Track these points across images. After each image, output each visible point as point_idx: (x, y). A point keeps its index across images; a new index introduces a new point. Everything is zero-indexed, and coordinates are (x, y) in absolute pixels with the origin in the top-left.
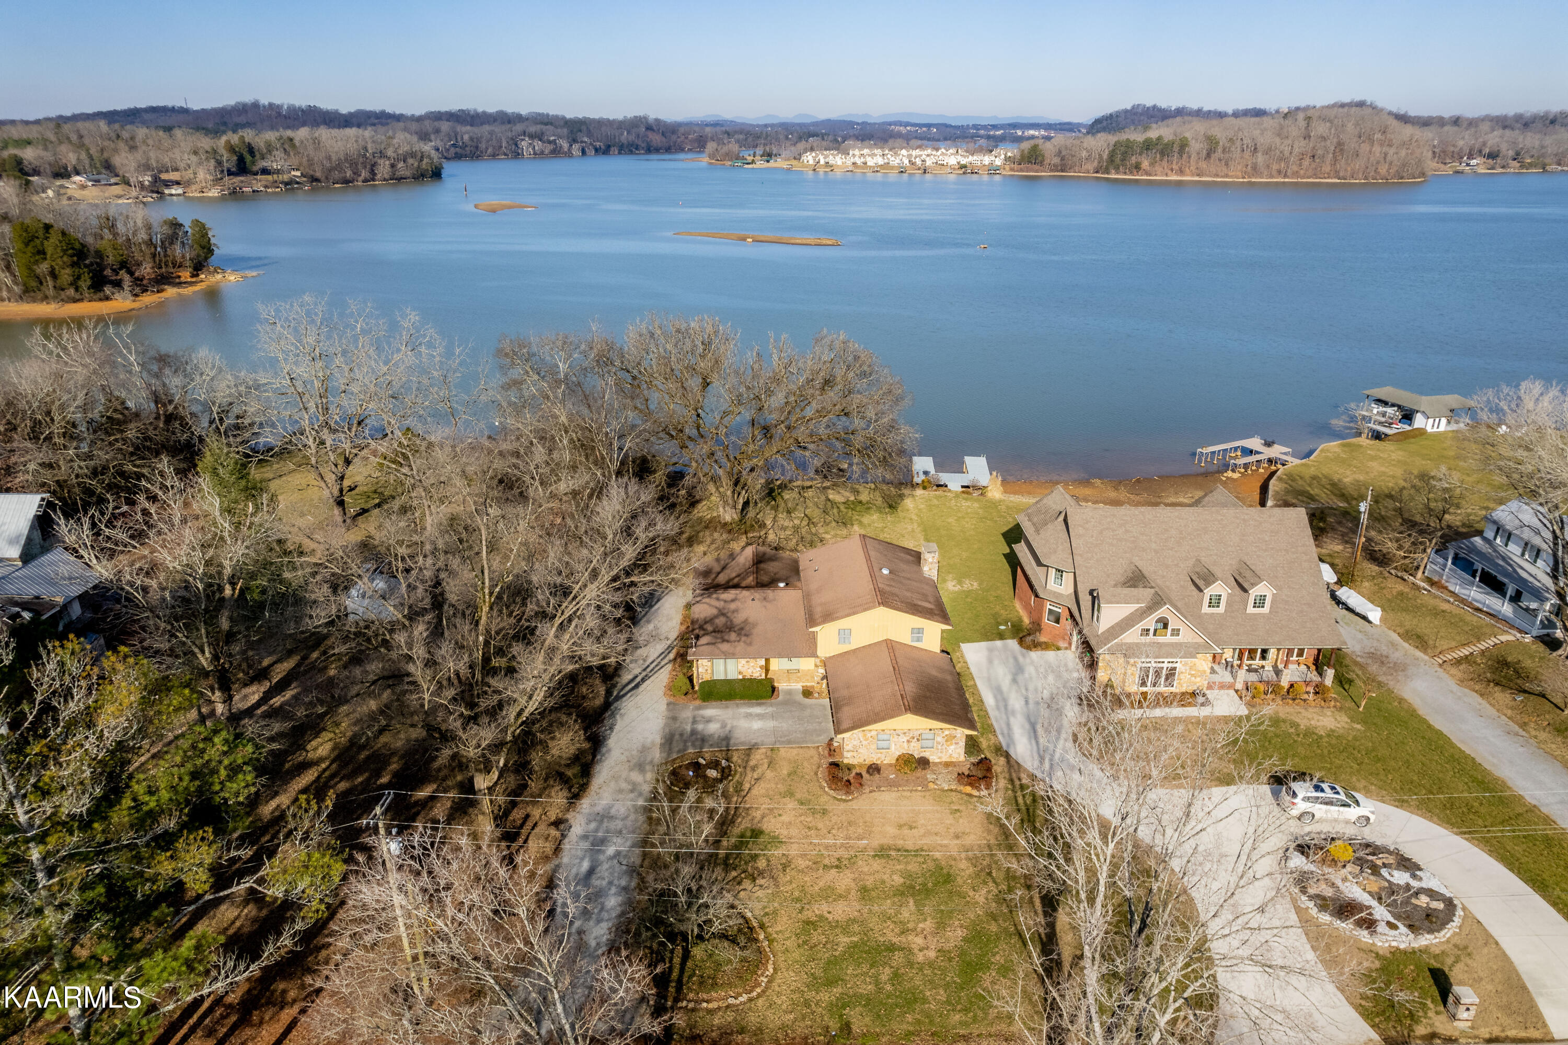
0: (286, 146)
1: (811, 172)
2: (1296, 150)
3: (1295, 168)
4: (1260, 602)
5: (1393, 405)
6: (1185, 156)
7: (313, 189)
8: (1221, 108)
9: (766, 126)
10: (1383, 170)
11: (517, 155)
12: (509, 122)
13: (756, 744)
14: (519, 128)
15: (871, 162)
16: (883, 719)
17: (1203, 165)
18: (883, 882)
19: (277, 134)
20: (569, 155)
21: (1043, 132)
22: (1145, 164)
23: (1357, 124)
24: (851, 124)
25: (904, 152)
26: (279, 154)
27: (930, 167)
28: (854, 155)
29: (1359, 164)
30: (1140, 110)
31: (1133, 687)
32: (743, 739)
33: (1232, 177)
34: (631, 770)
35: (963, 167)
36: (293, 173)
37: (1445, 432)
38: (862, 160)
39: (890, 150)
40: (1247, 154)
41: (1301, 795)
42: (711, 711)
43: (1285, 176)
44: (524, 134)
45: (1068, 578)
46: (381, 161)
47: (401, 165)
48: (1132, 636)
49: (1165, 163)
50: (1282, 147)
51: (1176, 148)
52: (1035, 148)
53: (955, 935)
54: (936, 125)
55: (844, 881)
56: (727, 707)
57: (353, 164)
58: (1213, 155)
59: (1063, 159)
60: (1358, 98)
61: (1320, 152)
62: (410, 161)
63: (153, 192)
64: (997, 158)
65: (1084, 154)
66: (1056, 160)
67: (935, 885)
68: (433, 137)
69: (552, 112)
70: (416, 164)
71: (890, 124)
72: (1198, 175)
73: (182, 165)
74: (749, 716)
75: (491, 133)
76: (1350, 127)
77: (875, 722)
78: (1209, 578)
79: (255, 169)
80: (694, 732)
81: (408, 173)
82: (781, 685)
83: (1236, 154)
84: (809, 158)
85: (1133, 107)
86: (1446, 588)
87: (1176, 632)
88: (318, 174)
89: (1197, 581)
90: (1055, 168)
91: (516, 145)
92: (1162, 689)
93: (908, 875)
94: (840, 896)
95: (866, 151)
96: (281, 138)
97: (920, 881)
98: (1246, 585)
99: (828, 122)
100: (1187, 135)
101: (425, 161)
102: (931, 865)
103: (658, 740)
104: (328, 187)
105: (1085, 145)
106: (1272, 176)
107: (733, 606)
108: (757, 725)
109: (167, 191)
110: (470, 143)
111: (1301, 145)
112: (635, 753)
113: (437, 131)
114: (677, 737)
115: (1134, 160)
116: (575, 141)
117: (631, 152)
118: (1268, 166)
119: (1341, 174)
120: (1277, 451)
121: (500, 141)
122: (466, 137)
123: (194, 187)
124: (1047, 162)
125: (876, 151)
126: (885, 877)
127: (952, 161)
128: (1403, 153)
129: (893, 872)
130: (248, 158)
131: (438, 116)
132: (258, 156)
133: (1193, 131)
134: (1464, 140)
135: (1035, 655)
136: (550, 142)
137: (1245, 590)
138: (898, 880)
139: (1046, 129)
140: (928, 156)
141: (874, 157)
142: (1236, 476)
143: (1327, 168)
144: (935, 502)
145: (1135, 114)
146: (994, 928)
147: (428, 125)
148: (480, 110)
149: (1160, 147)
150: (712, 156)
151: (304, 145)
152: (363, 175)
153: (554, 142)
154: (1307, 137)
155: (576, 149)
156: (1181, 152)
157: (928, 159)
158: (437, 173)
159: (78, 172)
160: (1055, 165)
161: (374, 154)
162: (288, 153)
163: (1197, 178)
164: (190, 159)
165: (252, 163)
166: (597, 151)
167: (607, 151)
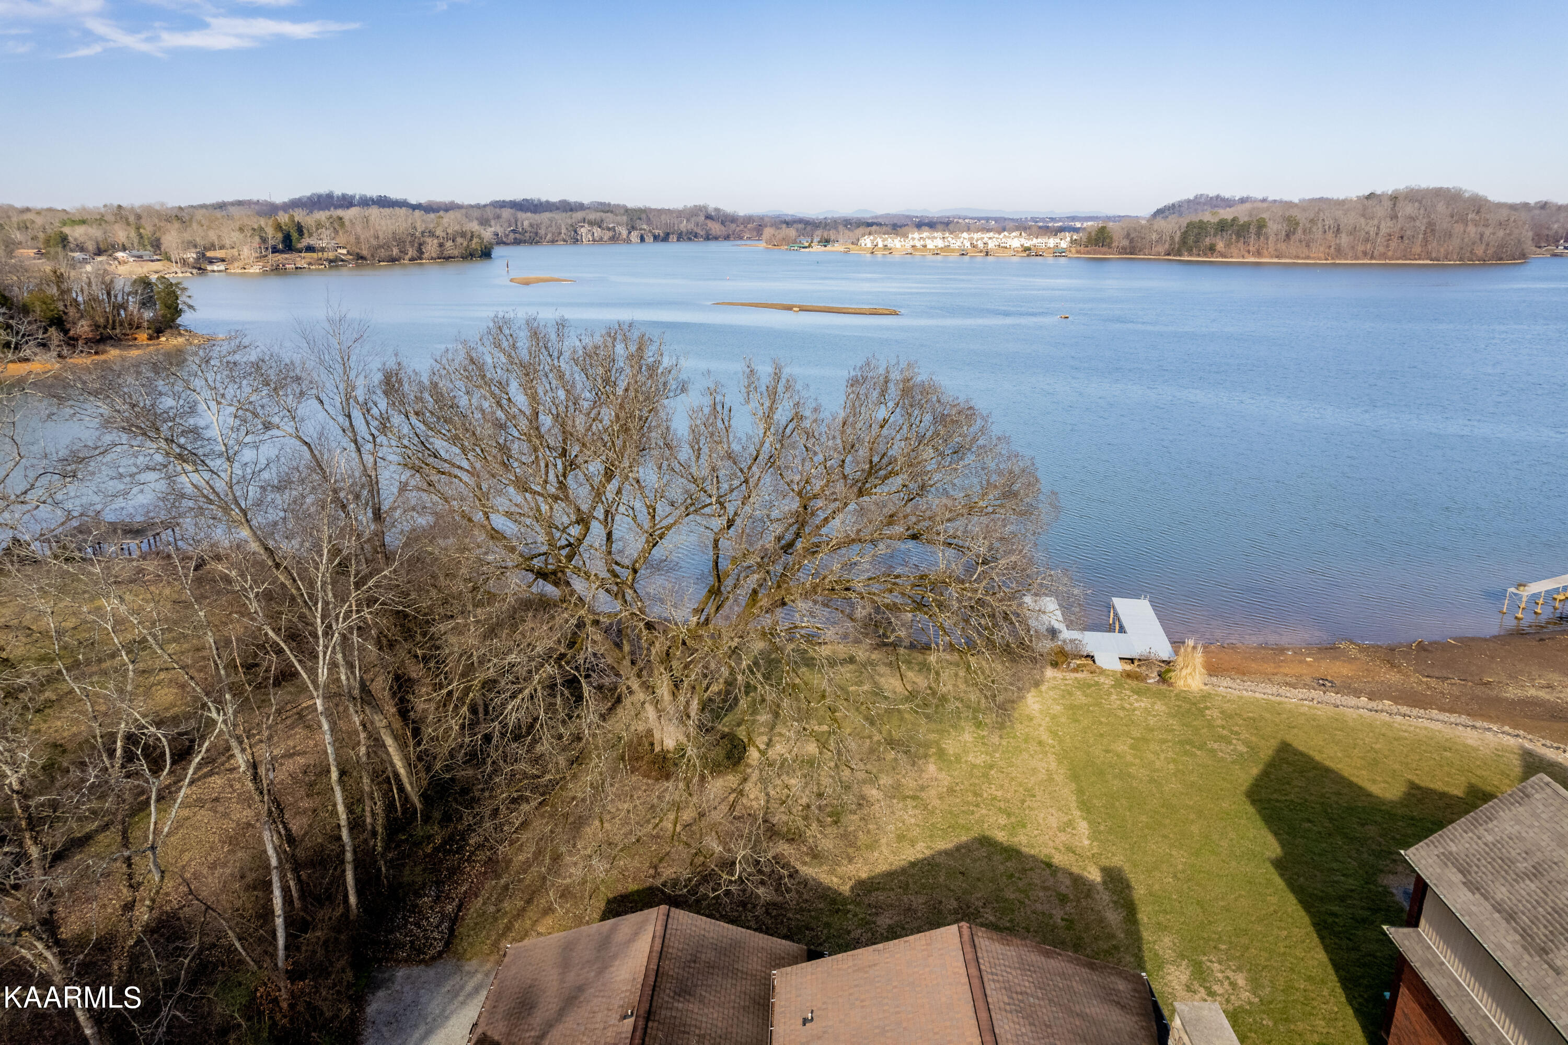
0: (336, 226)
1: (869, 255)
2: (1384, 230)
3: (1382, 249)
6: (1262, 238)
7: (358, 266)
11: (576, 241)
12: (571, 210)
14: (579, 215)
15: (930, 245)
17: (1283, 246)
19: (327, 213)
20: (628, 241)
22: (1220, 246)
23: (1449, 208)
24: (909, 217)
25: (965, 235)
26: (326, 233)
27: (992, 250)
28: (913, 239)
29: (1452, 245)
30: (1203, 200)
33: (1314, 258)
35: (1027, 249)
36: (339, 251)
38: (922, 242)
39: (951, 233)
40: (1330, 235)
43: (1372, 258)
44: (585, 221)
46: (429, 240)
47: (449, 244)
49: (1241, 244)
50: (1367, 229)
51: (1253, 229)
52: (1102, 228)
54: (994, 218)
57: (401, 243)
58: (1293, 238)
59: (1131, 241)
61: (1409, 233)
62: (459, 240)
63: (194, 268)
64: (1062, 242)
65: (1154, 236)
66: (1125, 243)
68: (493, 223)
69: (613, 202)
70: (465, 244)
72: (1277, 257)
73: (227, 242)
75: (551, 220)
76: (1440, 208)
79: (299, 246)
81: (456, 253)
83: (1318, 233)
84: (868, 242)
85: (1196, 197)
88: (365, 253)
90: (1124, 251)
91: (576, 232)
95: (925, 235)
96: (331, 217)
99: (887, 215)
100: (1265, 216)
101: (475, 240)
104: (373, 264)
105: (1155, 227)
106: (1357, 258)
109: (209, 268)
110: (529, 229)
111: (1386, 226)
113: (498, 217)
115: (1208, 241)
116: (634, 228)
117: (690, 239)
118: (1353, 247)
119: (1434, 255)
121: (559, 228)
122: (526, 223)
123: (236, 264)
124: (1115, 244)
125: (936, 234)
127: (1016, 243)
128: (1500, 233)
130: (295, 235)
131: (502, 205)
132: (306, 235)
133: (1271, 212)
134: (1558, 225)
136: (609, 229)
140: (992, 240)
141: (935, 240)
143: (1417, 249)
145: (1199, 203)
147: (490, 213)
148: (544, 199)
149: (1235, 228)
150: (769, 242)
151: (353, 224)
152: (410, 253)
153: (613, 229)
154: (1394, 217)
155: (635, 236)
156: (1258, 234)
157: (990, 242)
158: (486, 254)
159: (124, 249)
160: (1124, 248)
161: (423, 233)
162: (336, 231)
163: (1276, 260)
164: (236, 236)
165: (299, 241)
166: (656, 238)
167: (666, 238)
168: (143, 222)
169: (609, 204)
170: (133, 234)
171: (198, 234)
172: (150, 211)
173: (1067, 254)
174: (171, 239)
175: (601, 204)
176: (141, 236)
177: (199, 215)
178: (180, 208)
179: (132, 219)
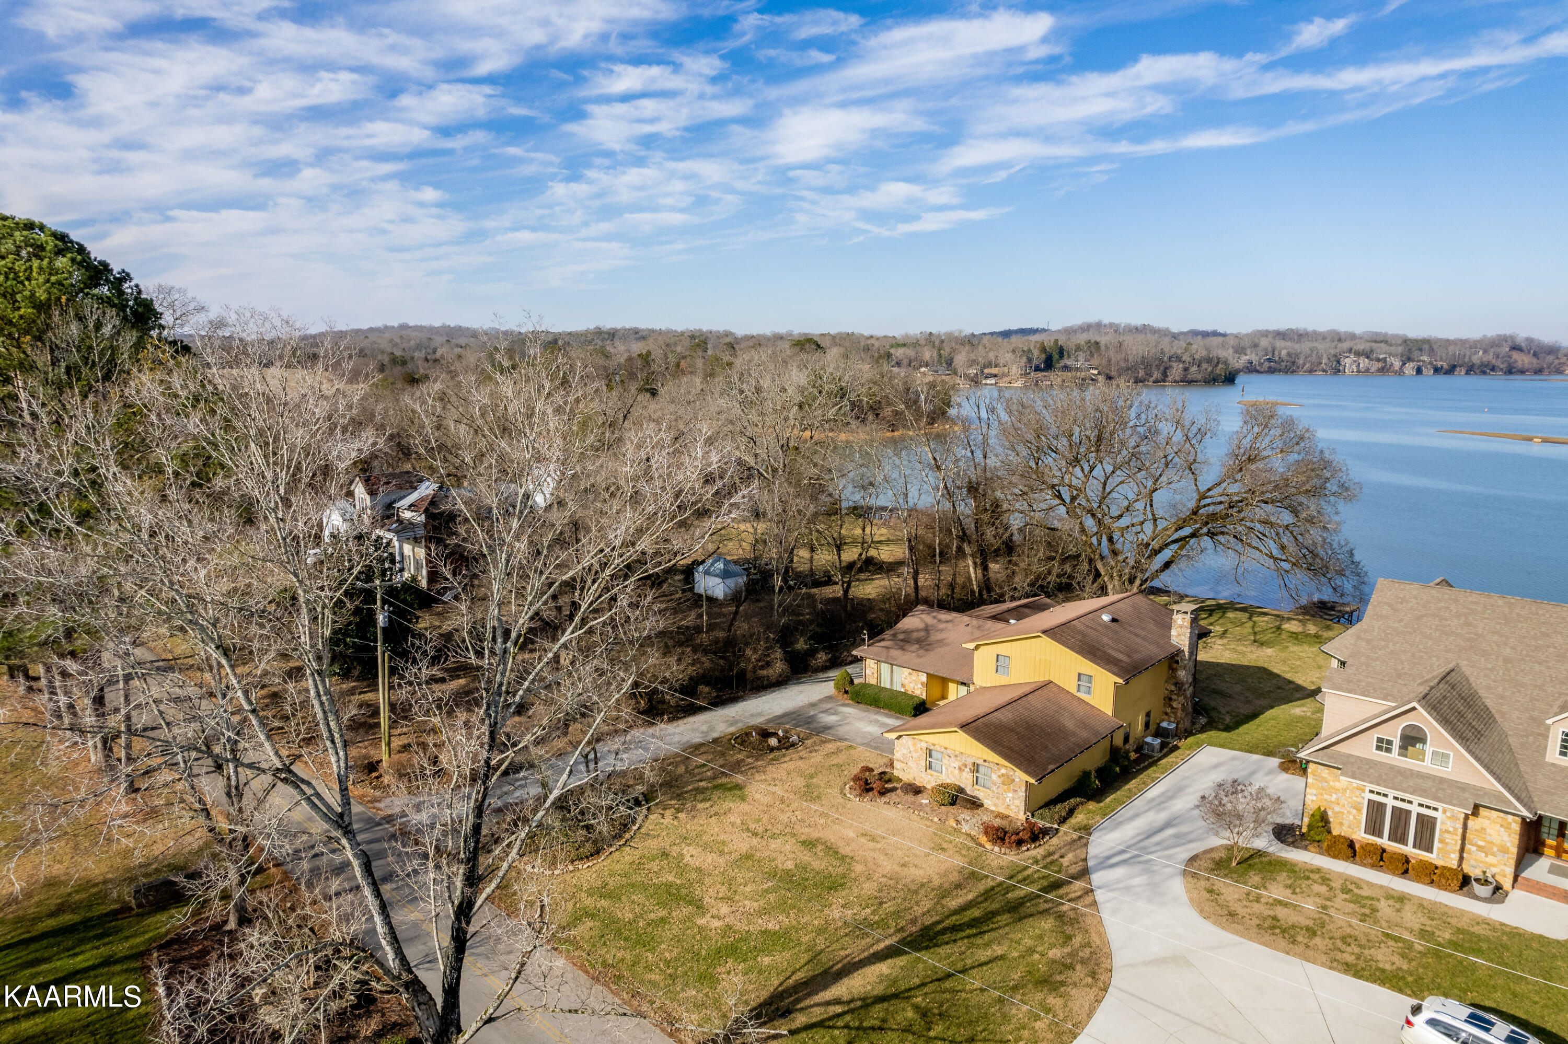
11: (1337, 371)
12: (1339, 340)
14: (1347, 345)
18: (773, 860)
20: (1400, 372)
26: (1082, 356)
36: (1091, 371)
44: (1350, 351)
46: (1175, 365)
47: (1194, 369)
53: (763, 924)
55: (743, 844)
57: (1148, 366)
62: (1204, 365)
63: (973, 381)
67: (815, 885)
68: (1248, 352)
69: (1391, 332)
70: (1210, 369)
73: (1002, 362)
75: (1313, 350)
79: (1058, 366)
81: (1199, 377)
88: (1114, 373)
91: (1338, 362)
93: (804, 867)
94: (721, 851)
97: (807, 875)
101: (1220, 366)
102: (839, 871)
109: (984, 381)
110: (1286, 358)
113: (1255, 346)
116: (1409, 359)
117: (1484, 373)
121: (1320, 358)
122: (1285, 353)
123: (1005, 379)
130: (1056, 357)
132: (1065, 357)
136: (1378, 360)
147: (1247, 342)
151: (1107, 348)
152: (1155, 376)
153: (1385, 360)
155: (1409, 369)
158: (1230, 379)
159: (927, 365)
161: (1170, 358)
162: (1092, 355)
164: (1009, 356)
165: (1058, 362)
166: (1437, 370)
167: (1451, 370)
168: (945, 345)
169: (1386, 334)
170: (935, 354)
171: (980, 355)
172: (950, 337)
174: (960, 359)
175: (1376, 334)
176: (940, 356)
177: (985, 340)
178: (973, 335)
179: (937, 343)
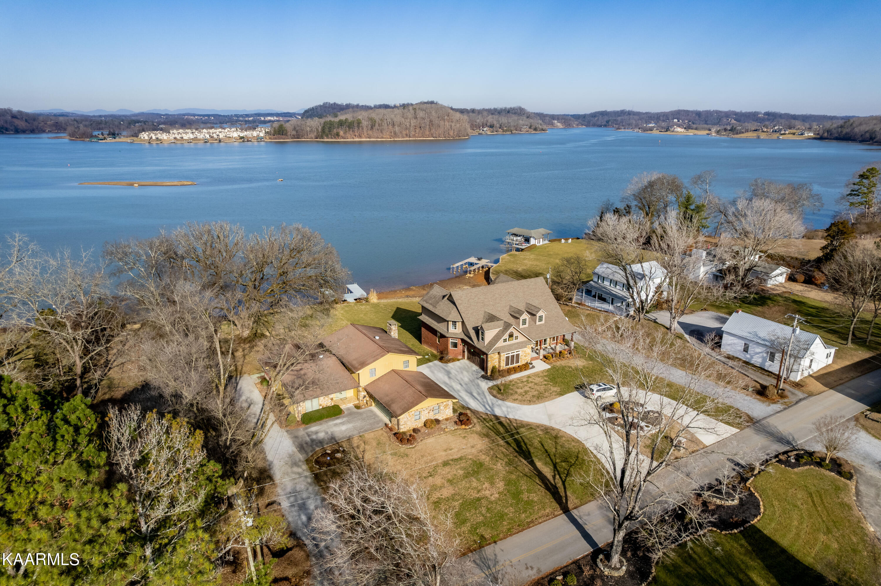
2: (412, 124)
3: (413, 133)
4: (541, 318)
5: (520, 236)
6: (360, 128)
8: (368, 104)
9: (100, 116)
10: (451, 133)
13: (350, 436)
15: (185, 137)
16: (417, 404)
17: (370, 132)
18: (455, 475)
21: (275, 118)
22: (341, 133)
23: (436, 112)
24: (159, 115)
25: (205, 130)
27: (222, 139)
28: (174, 133)
29: (441, 131)
30: (327, 105)
31: (503, 366)
32: (341, 436)
33: (385, 138)
34: (292, 467)
35: (242, 138)
37: (543, 245)
38: (180, 136)
39: (197, 129)
40: (390, 127)
41: (595, 390)
42: (314, 428)
43: (410, 137)
45: (459, 325)
48: (500, 343)
49: (351, 132)
50: (406, 123)
51: (356, 125)
52: (281, 126)
53: (501, 485)
54: (212, 115)
55: (438, 480)
56: (321, 424)
58: (374, 128)
59: (297, 132)
60: (430, 100)
61: (423, 125)
64: (260, 132)
65: (308, 129)
66: (294, 133)
67: (478, 468)
71: (184, 115)
74: (336, 425)
76: (433, 113)
77: (414, 406)
78: (521, 313)
80: (313, 441)
82: (343, 407)
83: (385, 126)
84: (144, 136)
85: (324, 104)
86: (585, 305)
87: (517, 338)
89: (515, 315)
90: (294, 137)
92: (515, 365)
93: (464, 469)
94: (441, 487)
95: (181, 131)
97: (470, 469)
98: (534, 313)
99: (142, 114)
100: (360, 118)
102: (471, 462)
103: (295, 450)
105: (308, 124)
106: (403, 137)
107: (302, 372)
108: (343, 428)
111: (413, 122)
112: (286, 459)
114: (305, 445)
115: (335, 131)
118: (401, 132)
119: (434, 135)
120: (484, 262)
124: (289, 133)
125: (187, 131)
126: (455, 472)
127: (235, 135)
128: (458, 125)
129: (457, 470)
133: (362, 115)
134: (479, 120)
135: (450, 365)
137: (534, 315)
138: (461, 472)
139: (277, 116)
140: (222, 133)
141: (188, 135)
142: (472, 275)
143: (427, 132)
144: (347, 309)
145: (326, 107)
146: (513, 477)
149: (347, 124)
154: (416, 118)
156: (358, 126)
157: (220, 134)
160: (293, 135)
163: (368, 139)
173: (264, 140)
